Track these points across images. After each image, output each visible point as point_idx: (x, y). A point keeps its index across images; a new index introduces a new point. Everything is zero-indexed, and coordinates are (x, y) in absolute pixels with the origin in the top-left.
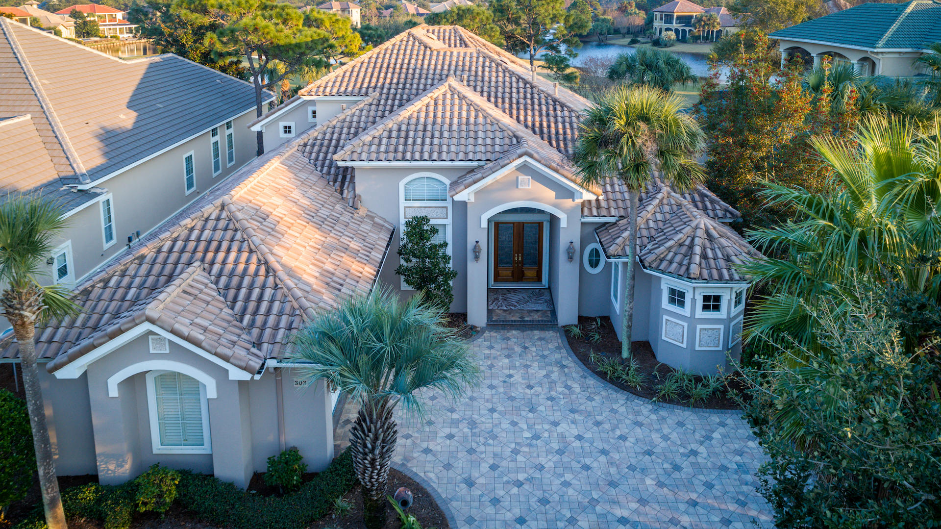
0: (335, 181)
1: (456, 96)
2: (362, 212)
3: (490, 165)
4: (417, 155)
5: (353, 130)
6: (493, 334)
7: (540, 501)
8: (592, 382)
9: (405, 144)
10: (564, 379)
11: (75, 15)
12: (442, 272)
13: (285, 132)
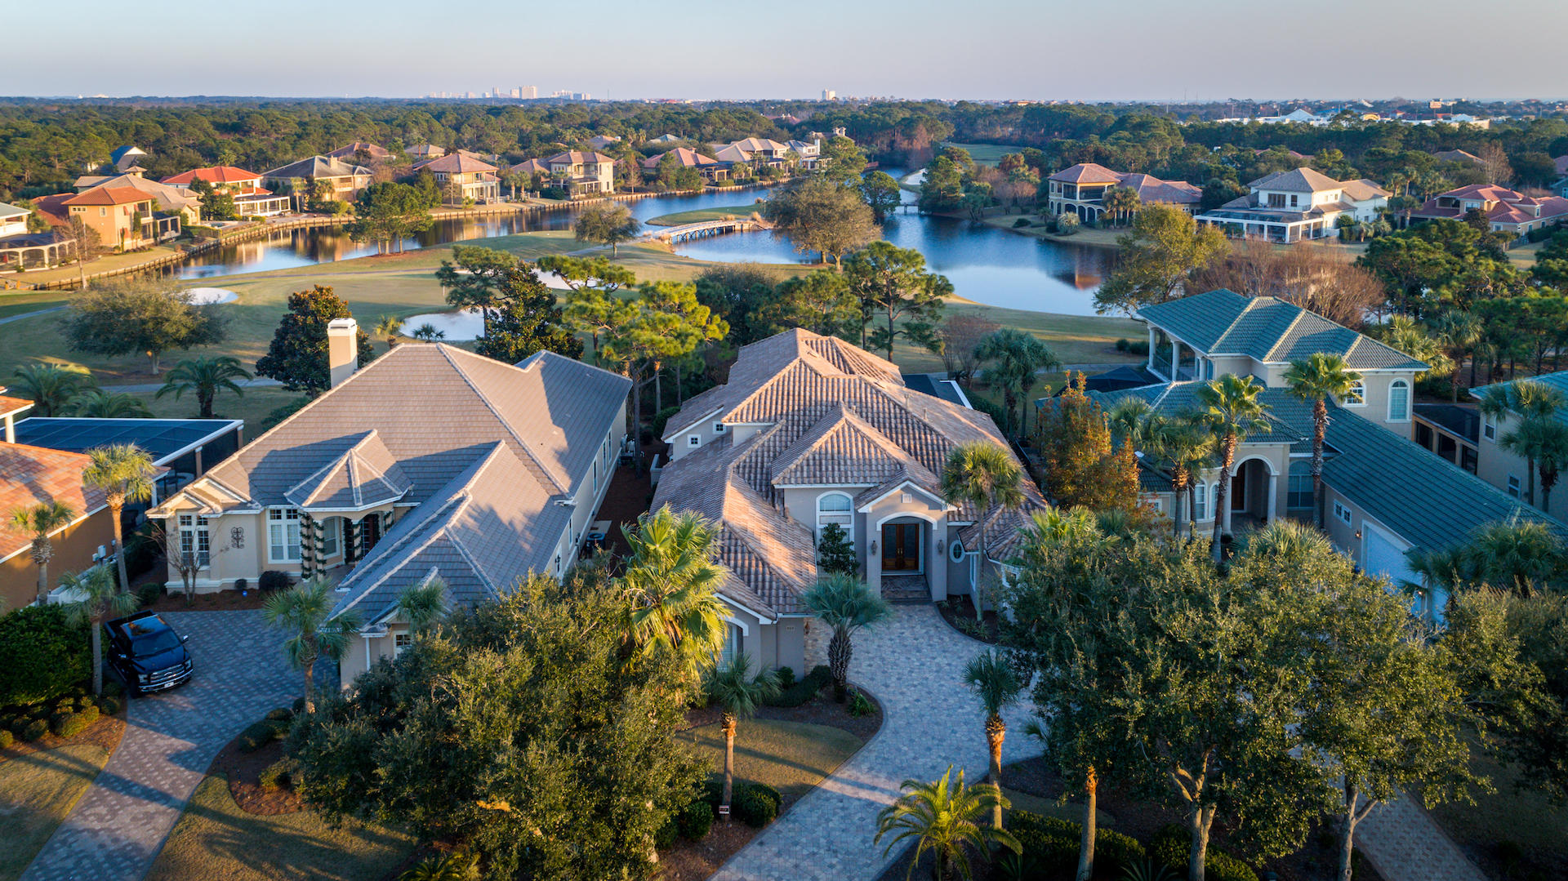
0: (767, 497)
1: (852, 429)
2: (791, 521)
3: (882, 486)
4: (830, 479)
9: (821, 470)
10: (938, 634)
11: (196, 186)
12: (851, 563)
13: (693, 443)
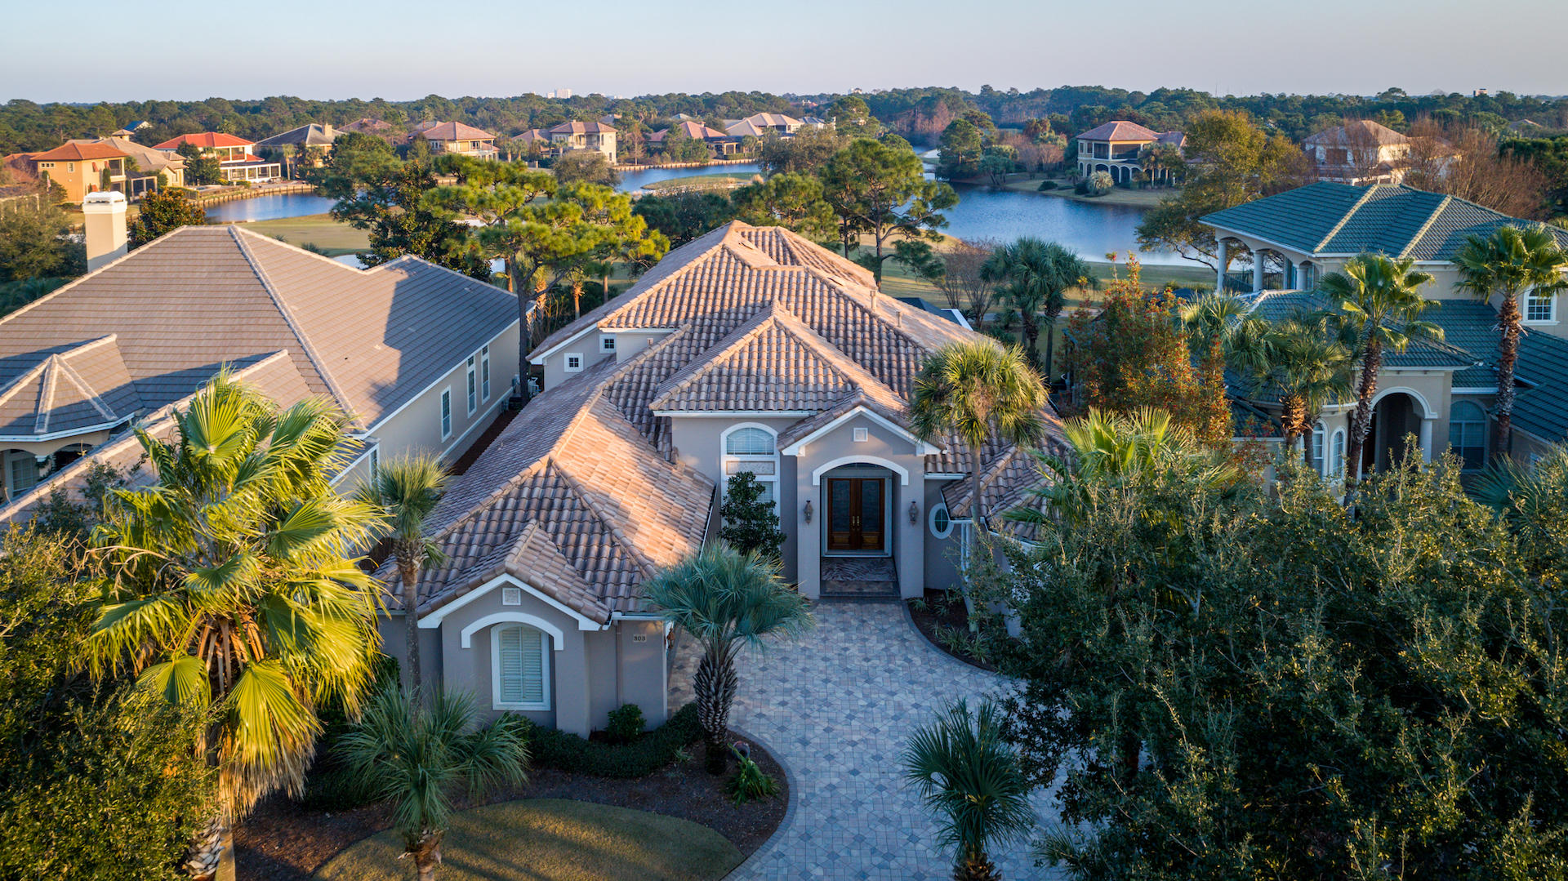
0: (648, 432)
1: (783, 333)
2: (680, 467)
3: (822, 415)
4: (742, 404)
5: (663, 371)
6: (827, 607)
7: (873, 757)
8: (935, 655)
9: (728, 391)
10: (904, 652)
11: (185, 150)
12: (771, 536)
13: (571, 365)
